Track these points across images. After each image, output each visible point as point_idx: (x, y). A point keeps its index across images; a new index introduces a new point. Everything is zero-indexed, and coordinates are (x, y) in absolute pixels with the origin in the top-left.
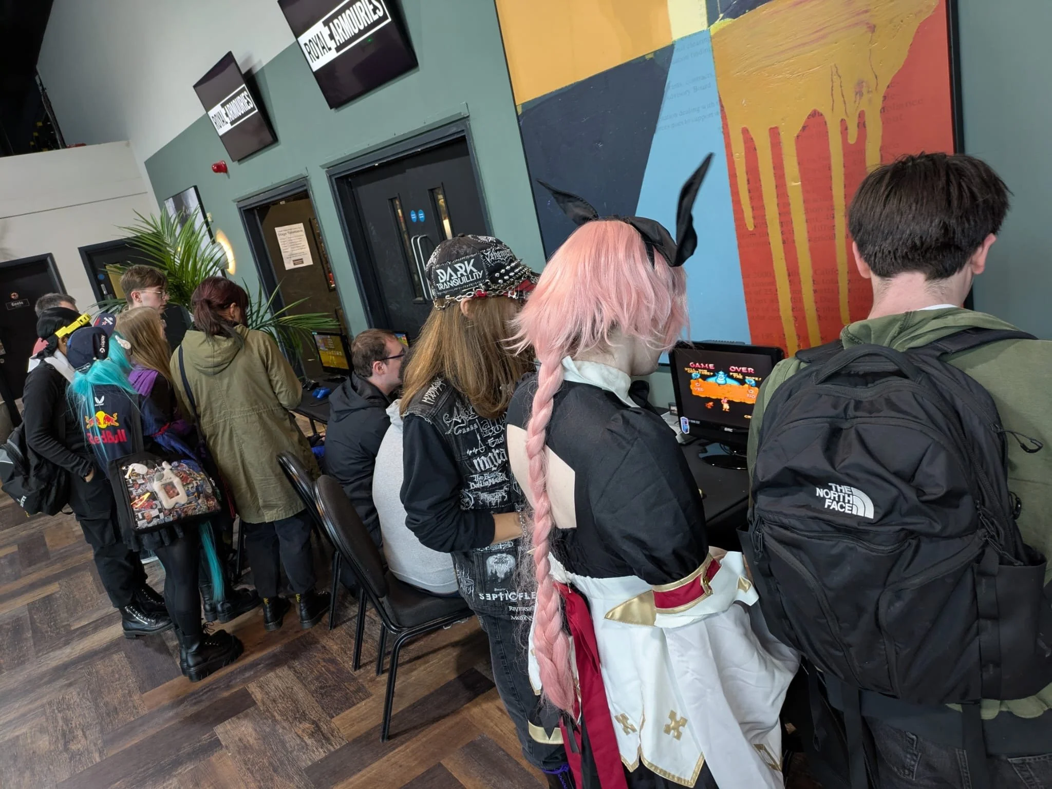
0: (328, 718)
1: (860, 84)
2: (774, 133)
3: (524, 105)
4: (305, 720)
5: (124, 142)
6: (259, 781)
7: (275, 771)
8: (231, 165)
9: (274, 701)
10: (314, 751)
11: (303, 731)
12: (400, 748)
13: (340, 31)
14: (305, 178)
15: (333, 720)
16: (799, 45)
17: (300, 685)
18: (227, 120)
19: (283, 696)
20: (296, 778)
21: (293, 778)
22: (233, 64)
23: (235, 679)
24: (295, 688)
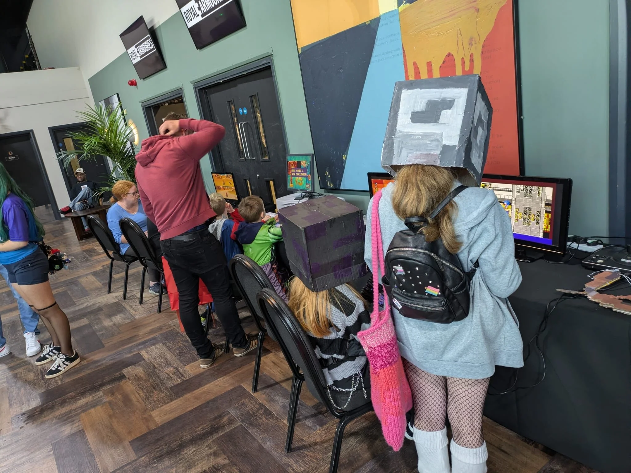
0: (183, 366)
1: (471, 39)
2: (429, 64)
3: (302, 48)
4: (171, 367)
5: (77, 68)
6: (146, 393)
7: (154, 388)
8: (139, 81)
9: (155, 358)
10: (175, 380)
11: (170, 371)
12: (220, 379)
13: (204, 5)
14: (181, 89)
15: (186, 367)
16: (442, 19)
17: (169, 352)
18: (138, 55)
19: (160, 356)
20: (165, 391)
21: (164, 391)
22: (144, 24)
23: (134, 349)
24: (166, 353)
